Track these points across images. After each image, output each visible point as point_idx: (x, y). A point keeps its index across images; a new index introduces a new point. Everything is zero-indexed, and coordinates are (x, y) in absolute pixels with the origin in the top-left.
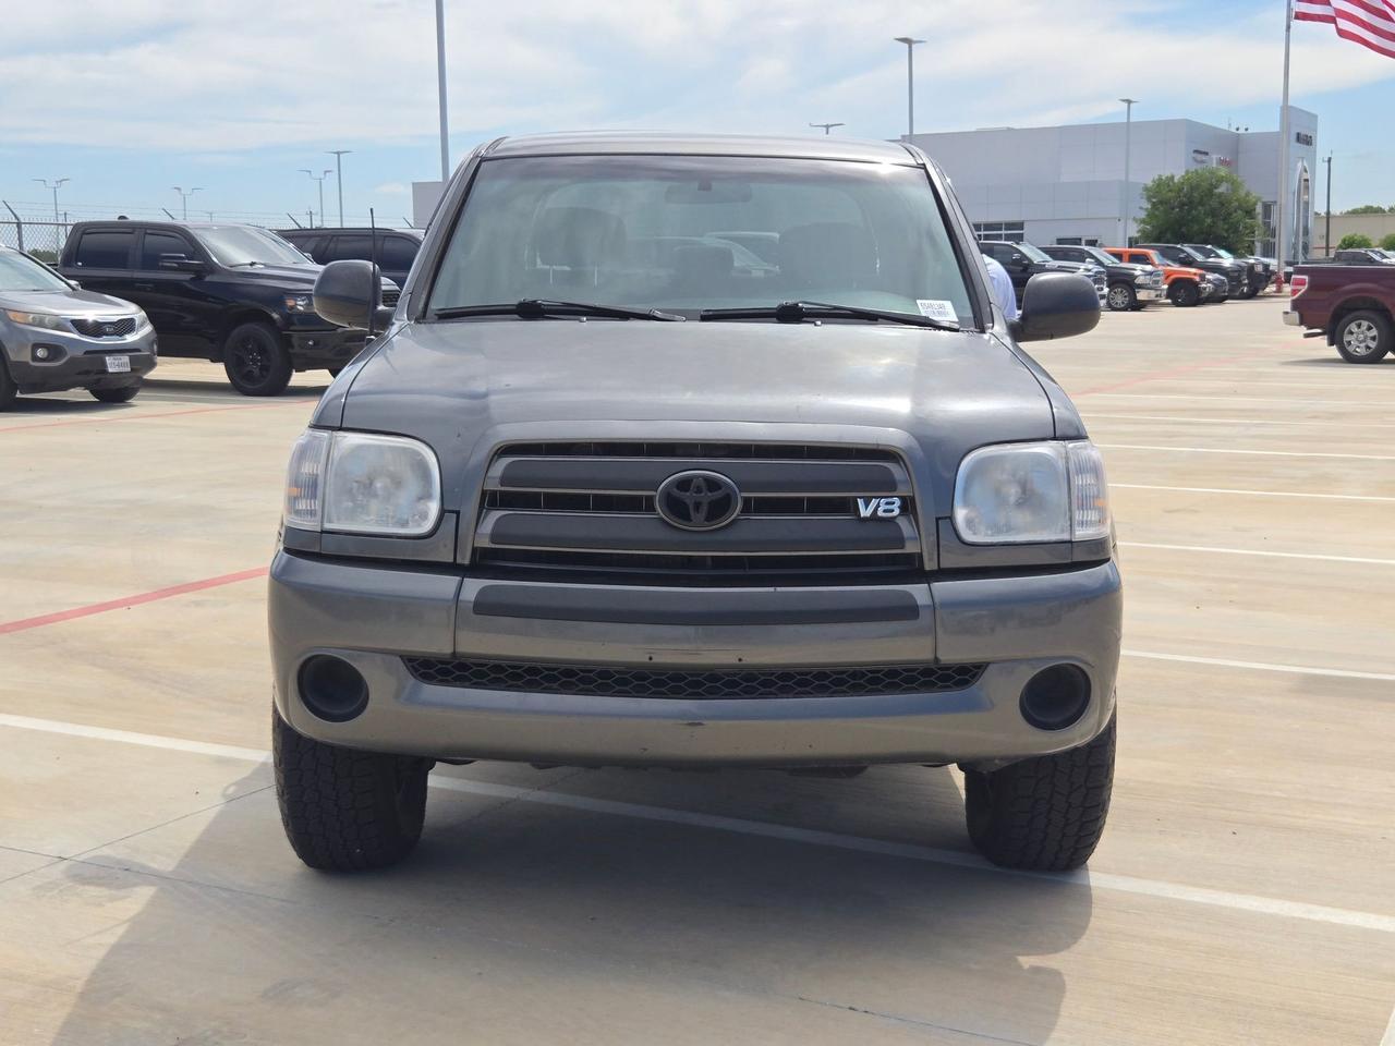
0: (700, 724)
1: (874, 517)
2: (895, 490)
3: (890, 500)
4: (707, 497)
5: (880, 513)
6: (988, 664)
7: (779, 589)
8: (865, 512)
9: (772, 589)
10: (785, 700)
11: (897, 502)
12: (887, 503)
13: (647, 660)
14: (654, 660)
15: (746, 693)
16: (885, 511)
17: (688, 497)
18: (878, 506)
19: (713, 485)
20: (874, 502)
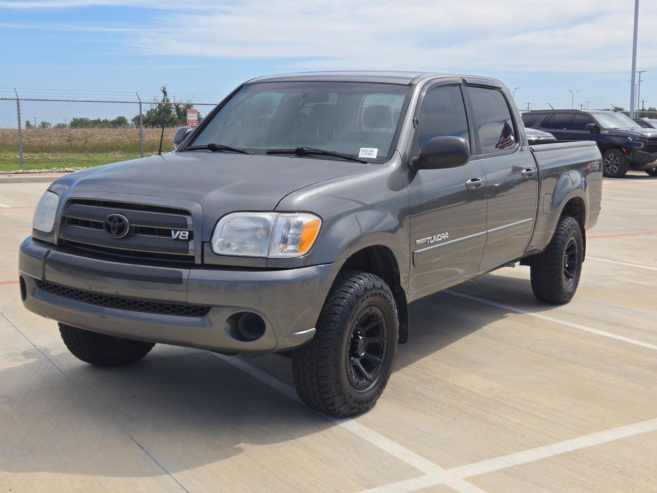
0: (104, 317)
1: (178, 239)
2: (186, 228)
3: (185, 232)
4: (118, 224)
5: (180, 237)
6: (212, 307)
7: (136, 265)
8: (174, 236)
9: (133, 265)
10: (134, 312)
11: (187, 233)
12: (183, 233)
13: (89, 289)
14: (92, 289)
15: (122, 307)
16: (182, 237)
17: (111, 224)
18: (179, 234)
19: (120, 220)
20: (178, 232)
